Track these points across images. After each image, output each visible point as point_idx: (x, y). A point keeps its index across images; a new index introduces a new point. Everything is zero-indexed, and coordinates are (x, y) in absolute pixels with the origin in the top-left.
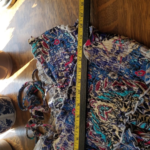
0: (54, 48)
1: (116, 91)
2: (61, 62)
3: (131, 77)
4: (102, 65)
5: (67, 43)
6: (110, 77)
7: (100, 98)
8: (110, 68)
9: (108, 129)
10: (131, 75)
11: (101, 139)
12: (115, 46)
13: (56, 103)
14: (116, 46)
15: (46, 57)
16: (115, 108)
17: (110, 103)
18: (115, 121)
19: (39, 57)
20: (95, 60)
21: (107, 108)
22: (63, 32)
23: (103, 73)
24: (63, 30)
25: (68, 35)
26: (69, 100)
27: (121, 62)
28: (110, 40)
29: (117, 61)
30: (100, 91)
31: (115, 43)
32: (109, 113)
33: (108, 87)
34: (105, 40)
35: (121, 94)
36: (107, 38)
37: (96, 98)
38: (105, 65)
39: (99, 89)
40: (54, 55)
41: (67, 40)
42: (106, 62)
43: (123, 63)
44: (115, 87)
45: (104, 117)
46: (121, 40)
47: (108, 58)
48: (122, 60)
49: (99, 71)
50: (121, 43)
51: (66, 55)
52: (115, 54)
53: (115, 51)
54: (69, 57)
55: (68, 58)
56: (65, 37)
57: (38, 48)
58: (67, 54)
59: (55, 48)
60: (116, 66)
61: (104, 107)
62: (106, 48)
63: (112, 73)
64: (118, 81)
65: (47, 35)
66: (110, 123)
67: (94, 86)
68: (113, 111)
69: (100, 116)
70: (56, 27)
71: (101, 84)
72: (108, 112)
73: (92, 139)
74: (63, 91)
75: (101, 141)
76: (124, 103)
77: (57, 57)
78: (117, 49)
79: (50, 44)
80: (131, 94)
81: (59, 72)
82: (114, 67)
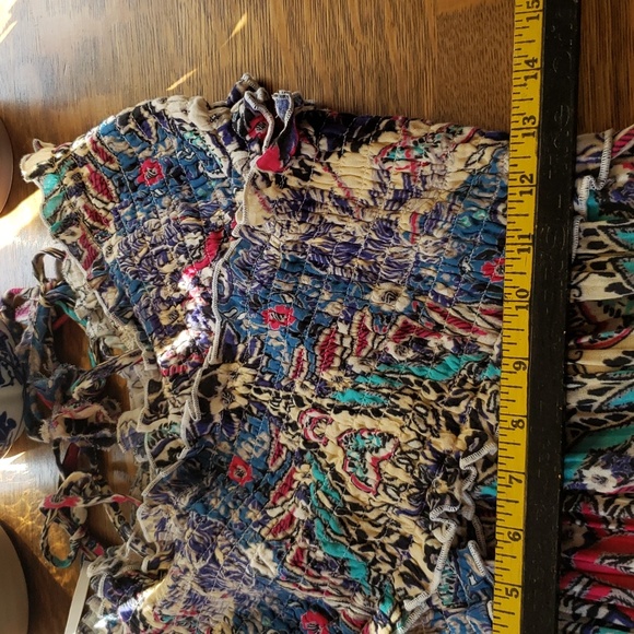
0: (138, 199)
1: (408, 360)
2: (167, 261)
3: (465, 291)
4: (336, 261)
5: (196, 178)
6: (379, 308)
7: (344, 401)
8: (370, 267)
9: (380, 536)
10: (466, 281)
11: (345, 580)
12: (385, 174)
13: (157, 444)
14: (388, 172)
15: (103, 237)
16: (407, 438)
17: (385, 416)
18: (408, 497)
19: (74, 239)
20: (299, 245)
21: (376, 442)
22: (176, 128)
23: (345, 294)
24: (179, 120)
25: (198, 143)
26: (211, 425)
27: (415, 234)
28: (364, 149)
29: (397, 234)
30: (339, 369)
31: (385, 161)
32: (385, 462)
33: (372, 349)
34: (340, 155)
35: (432, 373)
36: (349, 144)
37: (325, 402)
38: (350, 256)
39: (332, 362)
40: (134, 228)
41: (196, 164)
42: (352, 247)
43: (423, 240)
44: (406, 344)
45: (367, 479)
46: (412, 145)
47: (358, 226)
48: (417, 225)
49: (328, 288)
50: (412, 157)
51: (187, 230)
52: (388, 209)
53: (389, 196)
54: (200, 241)
55: (196, 243)
56: (184, 150)
57: (67, 196)
58: (191, 228)
59: (140, 199)
60: (395, 256)
61: (363, 438)
62: (346, 188)
63: (386, 286)
64: (415, 317)
65: (106, 139)
66: (389, 505)
67: (308, 351)
68: (402, 452)
69: (349, 474)
70: (146, 107)
71: (341, 340)
72: (383, 459)
73: (300, 584)
74: (184, 392)
75: (346, 588)
76: (443, 411)
77: (147, 238)
78: (395, 184)
79: (119, 179)
80: (471, 367)
81: (161, 306)
82: (388, 261)
